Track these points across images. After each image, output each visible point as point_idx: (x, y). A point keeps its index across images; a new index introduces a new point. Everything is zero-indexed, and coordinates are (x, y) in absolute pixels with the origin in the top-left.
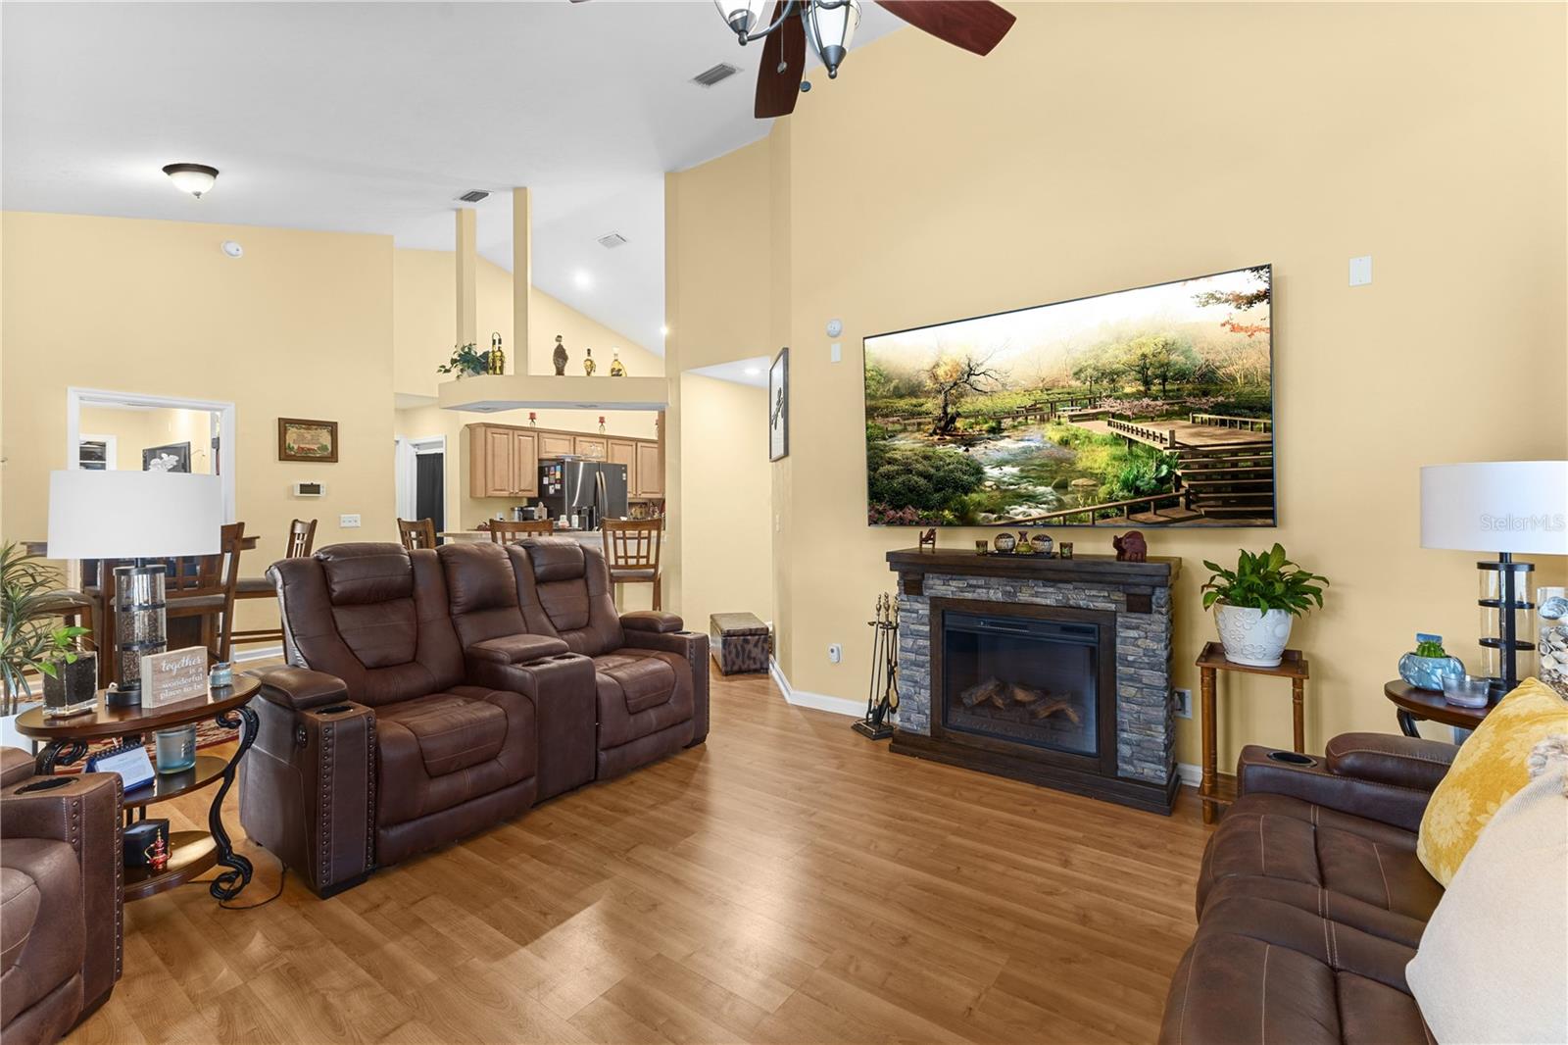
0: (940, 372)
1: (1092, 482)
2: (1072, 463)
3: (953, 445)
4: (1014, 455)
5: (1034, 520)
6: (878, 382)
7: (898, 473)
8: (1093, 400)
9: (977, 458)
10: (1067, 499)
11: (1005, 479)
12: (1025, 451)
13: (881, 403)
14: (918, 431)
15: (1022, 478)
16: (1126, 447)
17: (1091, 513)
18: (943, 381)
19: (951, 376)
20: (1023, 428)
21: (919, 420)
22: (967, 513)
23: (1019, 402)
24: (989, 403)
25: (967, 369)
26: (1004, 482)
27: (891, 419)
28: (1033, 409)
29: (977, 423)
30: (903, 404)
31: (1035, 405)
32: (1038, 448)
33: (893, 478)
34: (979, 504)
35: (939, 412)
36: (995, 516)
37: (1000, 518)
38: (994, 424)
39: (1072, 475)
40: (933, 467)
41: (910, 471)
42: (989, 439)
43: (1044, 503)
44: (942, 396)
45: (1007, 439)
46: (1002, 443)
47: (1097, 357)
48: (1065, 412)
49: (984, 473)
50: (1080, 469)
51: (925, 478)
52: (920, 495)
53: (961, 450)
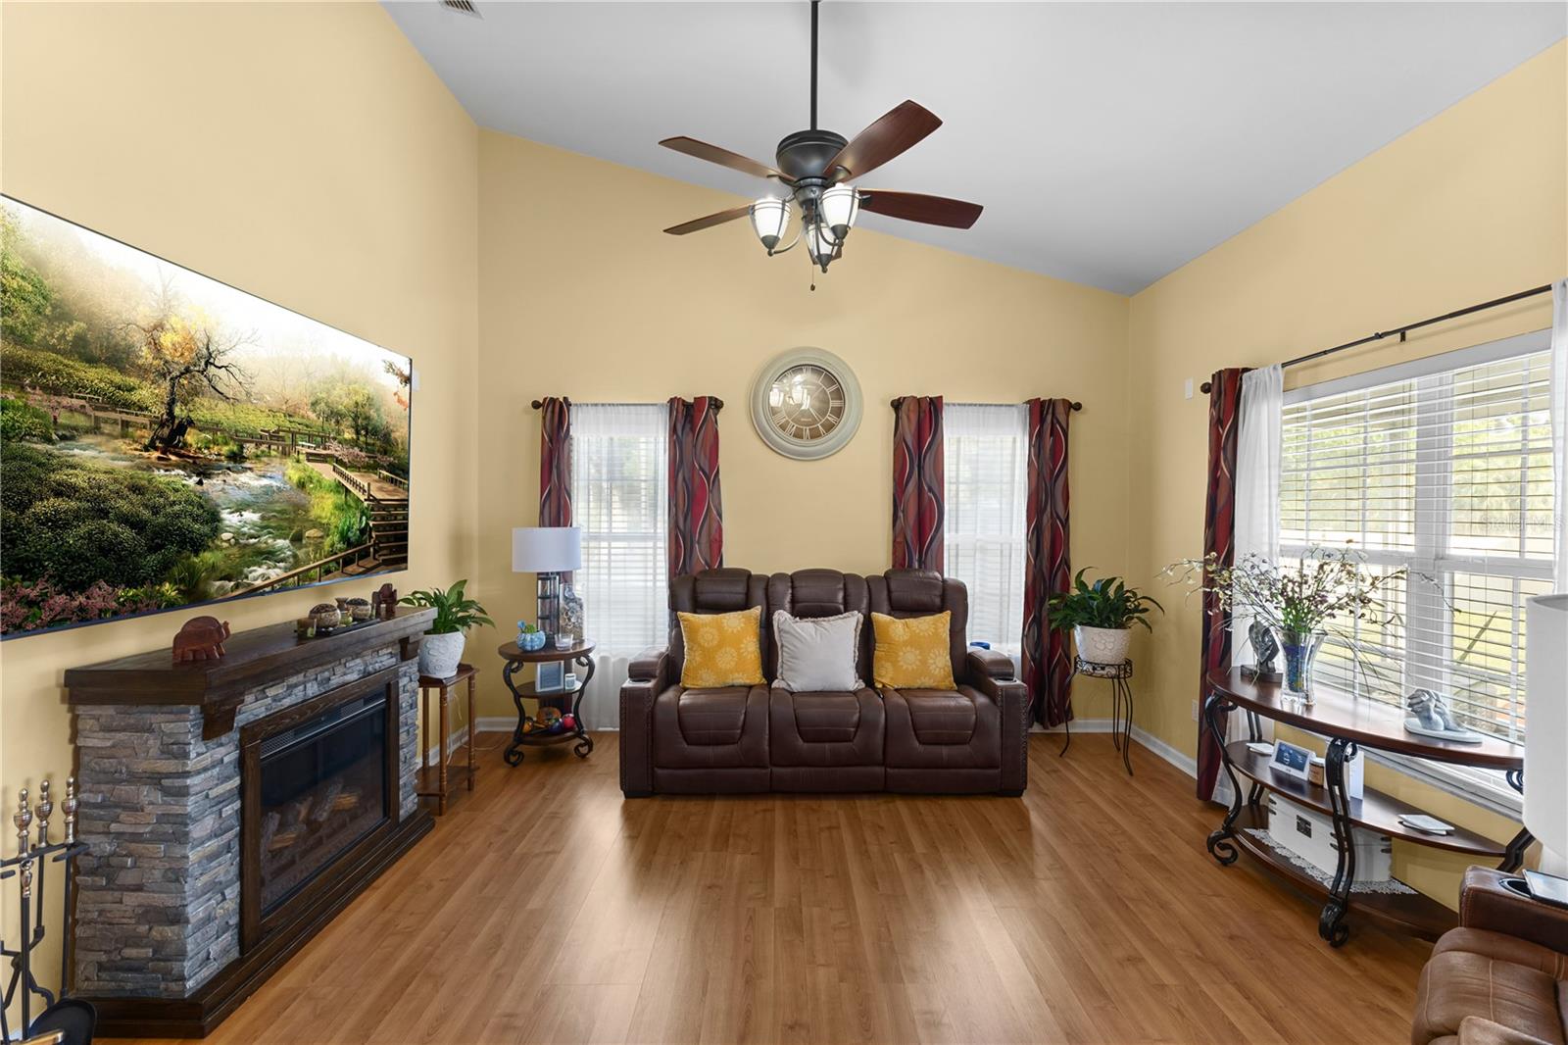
0: (167, 340)
1: (320, 534)
2: (307, 511)
3: (182, 472)
4: (256, 496)
5: (272, 584)
6: (38, 311)
7: (77, 515)
8: (323, 441)
9: (213, 495)
10: (301, 553)
11: (245, 529)
12: (268, 491)
13: (42, 358)
14: (124, 436)
15: (263, 528)
16: (343, 497)
17: (318, 569)
18: (169, 358)
19: (182, 354)
20: (265, 459)
21: (125, 417)
22: (197, 584)
23: (263, 423)
24: (230, 414)
25: (205, 351)
26: (244, 534)
27: (66, 401)
28: (275, 436)
29: (215, 442)
30: (93, 375)
31: (277, 432)
32: (279, 488)
33: (67, 525)
34: (213, 567)
35: (159, 411)
36: (232, 583)
37: (237, 586)
38: (235, 448)
39: (306, 524)
40: (146, 506)
41: (104, 513)
42: (229, 469)
43: (282, 561)
44: (167, 384)
45: (249, 473)
46: (244, 478)
47: (328, 392)
48: (305, 447)
49: (220, 520)
50: (312, 518)
51: (133, 526)
52: (120, 559)
53: (192, 482)
